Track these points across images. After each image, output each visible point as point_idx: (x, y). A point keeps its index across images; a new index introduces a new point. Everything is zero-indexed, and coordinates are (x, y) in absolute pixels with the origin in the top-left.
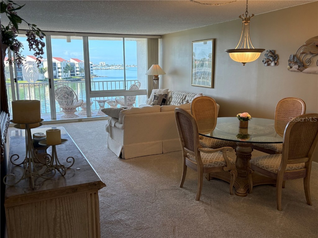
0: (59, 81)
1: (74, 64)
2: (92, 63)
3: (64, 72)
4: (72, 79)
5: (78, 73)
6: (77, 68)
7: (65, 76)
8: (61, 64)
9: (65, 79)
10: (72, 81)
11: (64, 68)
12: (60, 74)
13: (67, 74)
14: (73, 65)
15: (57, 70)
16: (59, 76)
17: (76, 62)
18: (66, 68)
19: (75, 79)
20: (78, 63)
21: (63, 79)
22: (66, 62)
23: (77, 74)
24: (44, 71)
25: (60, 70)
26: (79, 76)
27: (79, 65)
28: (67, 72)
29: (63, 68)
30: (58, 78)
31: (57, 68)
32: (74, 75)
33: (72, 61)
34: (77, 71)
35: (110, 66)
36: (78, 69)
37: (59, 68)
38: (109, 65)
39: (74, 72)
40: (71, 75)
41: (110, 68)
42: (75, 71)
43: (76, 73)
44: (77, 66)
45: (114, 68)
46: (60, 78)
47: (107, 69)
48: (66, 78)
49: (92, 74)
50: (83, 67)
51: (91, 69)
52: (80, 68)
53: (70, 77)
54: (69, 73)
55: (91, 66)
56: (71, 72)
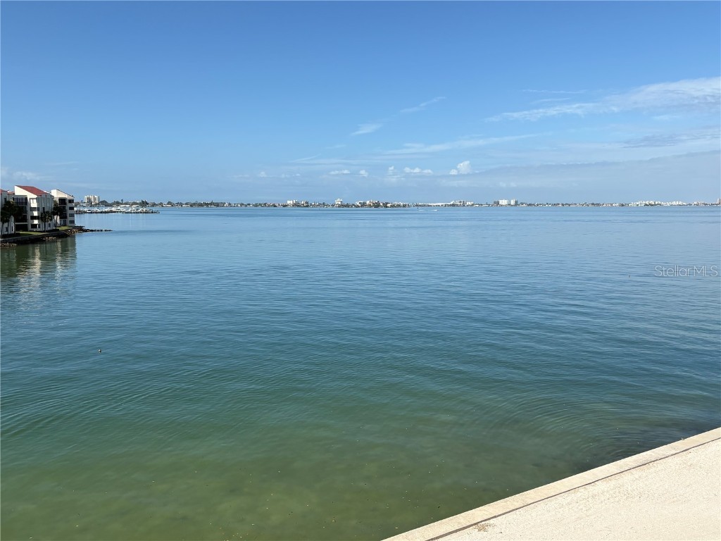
1: (24, 201)
2: (71, 198)
4: (19, 238)
5: (36, 222)
6: (34, 209)
7: (1, 230)
10: (19, 243)
13: (6, 225)
17: (30, 195)
18: (4, 209)
19: (27, 237)
20: (35, 196)
22: (4, 195)
23: (34, 226)
26: (38, 230)
27: (37, 202)
28: (8, 221)
32: (25, 228)
33: (19, 192)
35: (111, 205)
36: (36, 214)
38: (109, 202)
39: (25, 219)
40: (18, 228)
41: (114, 209)
42: (29, 218)
43: (30, 222)
44: (34, 204)
45: (121, 208)
47: (106, 212)
48: (5, 236)
49: (72, 225)
50: (49, 207)
51: (69, 212)
52: (41, 210)
53: (12, 230)
54: (12, 224)
55: (69, 205)
56: (16, 220)
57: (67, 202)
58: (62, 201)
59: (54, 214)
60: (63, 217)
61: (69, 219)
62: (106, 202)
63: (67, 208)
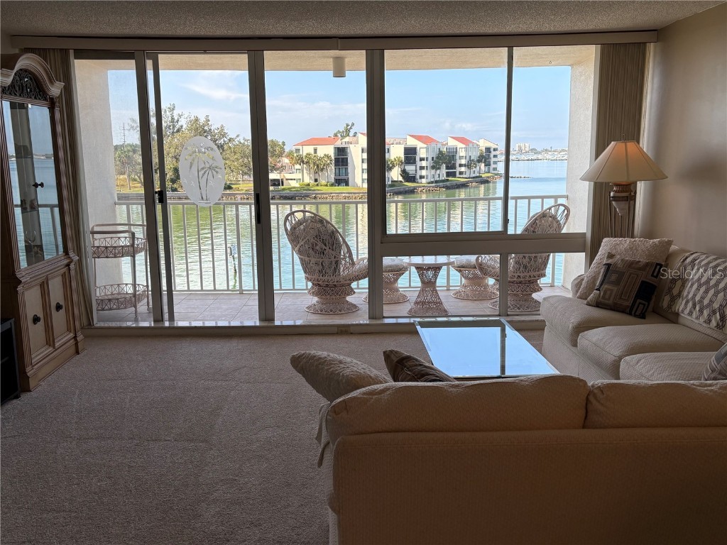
0: (420, 187)
1: (455, 150)
2: (496, 147)
3: (433, 167)
4: (448, 183)
5: (463, 169)
6: (461, 158)
7: (434, 176)
8: (427, 151)
9: (432, 183)
10: (447, 188)
11: (433, 158)
12: (424, 173)
13: (438, 172)
15: (419, 164)
16: (422, 177)
17: (460, 145)
18: (437, 158)
19: (454, 183)
20: (464, 146)
21: (429, 183)
22: (439, 146)
23: (461, 173)
24: (391, 165)
25: (424, 164)
26: (464, 176)
27: (466, 151)
28: (439, 168)
29: (430, 159)
30: (419, 181)
31: (418, 159)
32: (454, 175)
33: (452, 143)
34: (461, 165)
35: (540, 153)
36: (463, 162)
37: (422, 159)
38: (539, 150)
39: (453, 167)
40: (448, 174)
41: (540, 157)
42: (457, 165)
43: (458, 169)
44: (462, 153)
45: (548, 156)
46: (424, 181)
47: (532, 160)
48: (436, 182)
50: (475, 155)
51: (493, 160)
52: (468, 158)
53: (444, 177)
54: (444, 171)
55: (493, 153)
56: (447, 168)
57: (492, 150)
58: (488, 150)
59: (479, 161)
60: (488, 165)
61: (493, 166)
62: (535, 150)
63: (492, 156)
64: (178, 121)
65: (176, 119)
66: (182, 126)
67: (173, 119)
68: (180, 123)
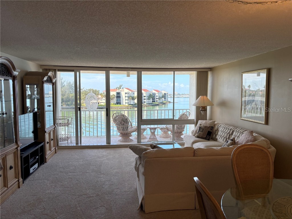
0: (144, 105)
2: (167, 93)
3: (148, 99)
4: (153, 104)
5: (157, 100)
6: (157, 96)
7: (148, 102)
8: (146, 94)
9: (148, 104)
10: (152, 106)
11: (148, 96)
12: (145, 101)
13: (150, 100)
14: (154, 94)
16: (144, 102)
17: (156, 92)
18: (149, 96)
19: (155, 104)
20: (157, 93)
21: (147, 104)
22: (150, 92)
23: (157, 101)
24: (135, 98)
25: (145, 98)
26: (158, 102)
27: (158, 94)
28: (150, 99)
29: (147, 96)
30: (144, 103)
32: (154, 101)
33: (154, 92)
34: (157, 99)
36: (157, 97)
37: (144, 97)
38: (181, 94)
39: (154, 99)
40: (153, 101)
41: (181, 96)
42: (155, 99)
43: (156, 100)
44: (157, 95)
45: (184, 96)
46: (145, 103)
47: (178, 97)
48: (149, 104)
49: (167, 101)
50: (161, 96)
51: (166, 97)
52: (159, 96)
53: (151, 102)
54: (151, 100)
55: (167, 95)
56: (152, 99)
57: (166, 94)
58: (165, 94)
59: (162, 97)
60: (165, 99)
61: (167, 99)
63: (166, 96)
64: (63, 83)
65: (63, 82)
66: (65, 85)
67: (62, 82)
68: (64, 84)
